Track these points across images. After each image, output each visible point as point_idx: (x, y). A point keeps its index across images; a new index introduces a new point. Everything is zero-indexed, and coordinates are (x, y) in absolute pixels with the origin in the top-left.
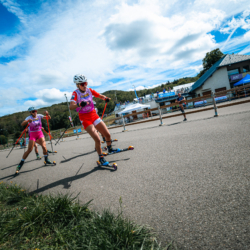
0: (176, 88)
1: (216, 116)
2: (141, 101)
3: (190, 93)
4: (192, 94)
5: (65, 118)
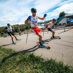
3: (55, 24)
5: (17, 29)
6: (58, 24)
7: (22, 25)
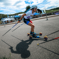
0: (19, 15)
2: (10, 18)
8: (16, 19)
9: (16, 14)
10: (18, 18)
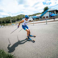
0: (37, 15)
1: (47, 24)
3: (40, 17)
4: (41, 17)
5: (10, 20)
6: (42, 17)
7: (13, 17)
8: (34, 19)
9: (34, 14)
10: (36, 19)
